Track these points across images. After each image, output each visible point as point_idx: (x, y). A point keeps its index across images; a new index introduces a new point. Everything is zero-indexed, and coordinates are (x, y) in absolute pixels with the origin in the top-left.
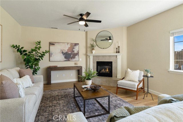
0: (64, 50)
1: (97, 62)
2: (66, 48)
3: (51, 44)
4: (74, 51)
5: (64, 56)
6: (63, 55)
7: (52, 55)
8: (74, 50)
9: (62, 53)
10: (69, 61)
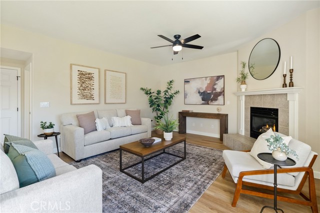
0: (201, 88)
1: (251, 108)
2: (204, 85)
3: (187, 82)
4: (215, 89)
5: (202, 97)
6: (200, 95)
7: (187, 97)
8: (215, 87)
9: (199, 92)
10: (209, 104)
